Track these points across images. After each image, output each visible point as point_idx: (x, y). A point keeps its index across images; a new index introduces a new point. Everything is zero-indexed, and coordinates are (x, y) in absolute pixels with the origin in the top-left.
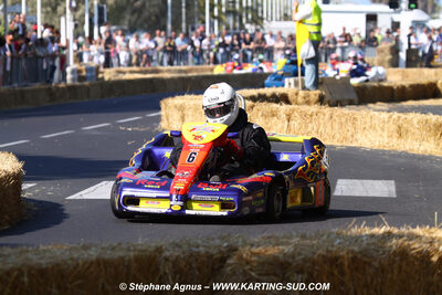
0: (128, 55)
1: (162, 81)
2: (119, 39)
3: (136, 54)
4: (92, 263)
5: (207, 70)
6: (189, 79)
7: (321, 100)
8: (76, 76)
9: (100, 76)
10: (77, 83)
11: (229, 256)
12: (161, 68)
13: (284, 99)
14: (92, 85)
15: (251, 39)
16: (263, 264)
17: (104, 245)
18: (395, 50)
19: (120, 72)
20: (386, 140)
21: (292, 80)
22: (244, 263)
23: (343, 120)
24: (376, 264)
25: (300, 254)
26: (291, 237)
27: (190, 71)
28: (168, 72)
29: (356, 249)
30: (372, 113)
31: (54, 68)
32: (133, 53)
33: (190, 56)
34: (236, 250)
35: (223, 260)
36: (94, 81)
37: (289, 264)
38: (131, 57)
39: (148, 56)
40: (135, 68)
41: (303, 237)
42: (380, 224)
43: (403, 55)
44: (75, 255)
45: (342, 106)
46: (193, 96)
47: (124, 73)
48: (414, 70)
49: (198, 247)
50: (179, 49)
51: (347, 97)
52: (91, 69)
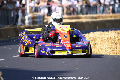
1: (82, 24)
3: (67, 7)
5: (108, 17)
6: (98, 22)
8: (31, 21)
9: (45, 21)
10: (32, 26)
27: (99, 17)
28: (85, 18)
31: (18, 16)
36: (42, 24)
39: (73, 9)
46: (100, 33)
52: (39, 17)
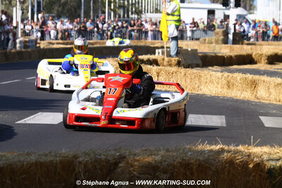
0: (56, 32)
2: (50, 23)
3: (61, 31)
4: (32, 164)
7: (179, 64)
8: (23, 45)
9: (38, 45)
10: (23, 50)
11: (120, 162)
13: (155, 62)
14: (33, 51)
15: (134, 24)
16: (142, 167)
17: (40, 153)
18: (226, 33)
19: (50, 43)
20: (220, 90)
21: (160, 51)
22: (129, 166)
23: (193, 77)
24: (213, 169)
25: (165, 161)
26: (160, 150)
27: (96, 43)
29: (201, 158)
30: (211, 73)
32: (59, 31)
34: (125, 157)
35: (116, 164)
36: (34, 49)
37: (159, 167)
39: (69, 34)
40: (60, 41)
41: (168, 150)
42: (216, 143)
43: (231, 36)
44: (22, 159)
45: (192, 68)
47: (53, 44)
48: (238, 46)
49: (100, 155)
50: (88, 30)
51: (195, 62)
52: (32, 41)
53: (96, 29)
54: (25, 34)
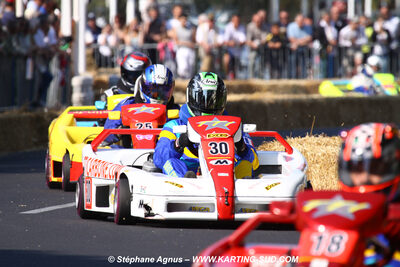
0: (192, 55)
2: (175, 25)
12: (256, 82)
31: (47, 78)
32: (202, 53)
33: (316, 60)
38: (198, 60)
39: (232, 59)
46: (322, 139)
50: (294, 46)
53: (317, 45)
54: (98, 60)
